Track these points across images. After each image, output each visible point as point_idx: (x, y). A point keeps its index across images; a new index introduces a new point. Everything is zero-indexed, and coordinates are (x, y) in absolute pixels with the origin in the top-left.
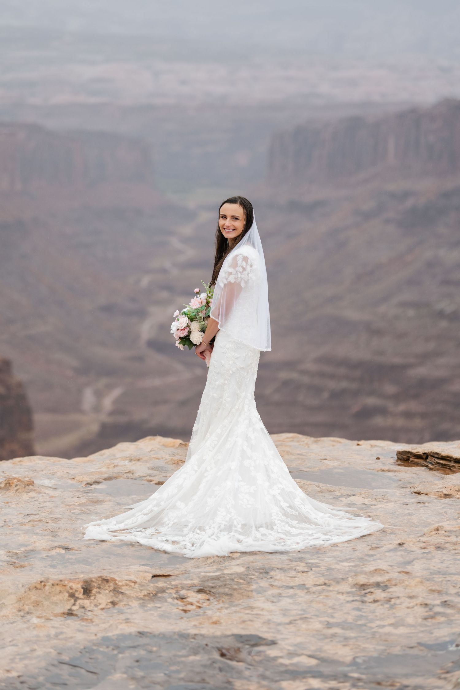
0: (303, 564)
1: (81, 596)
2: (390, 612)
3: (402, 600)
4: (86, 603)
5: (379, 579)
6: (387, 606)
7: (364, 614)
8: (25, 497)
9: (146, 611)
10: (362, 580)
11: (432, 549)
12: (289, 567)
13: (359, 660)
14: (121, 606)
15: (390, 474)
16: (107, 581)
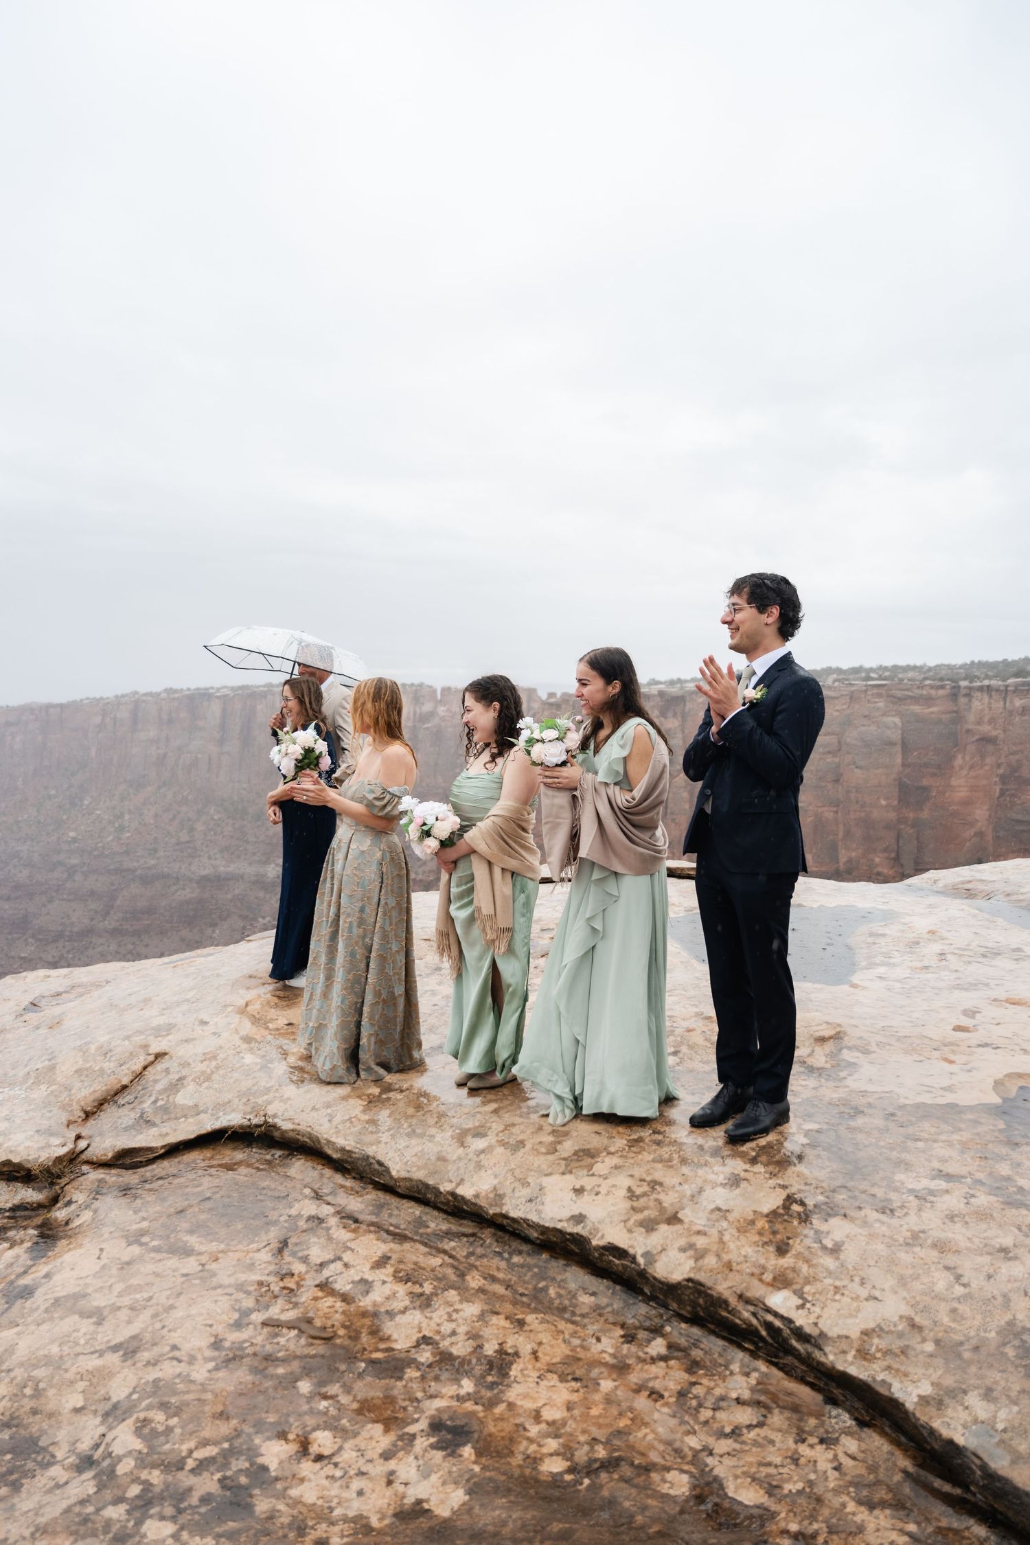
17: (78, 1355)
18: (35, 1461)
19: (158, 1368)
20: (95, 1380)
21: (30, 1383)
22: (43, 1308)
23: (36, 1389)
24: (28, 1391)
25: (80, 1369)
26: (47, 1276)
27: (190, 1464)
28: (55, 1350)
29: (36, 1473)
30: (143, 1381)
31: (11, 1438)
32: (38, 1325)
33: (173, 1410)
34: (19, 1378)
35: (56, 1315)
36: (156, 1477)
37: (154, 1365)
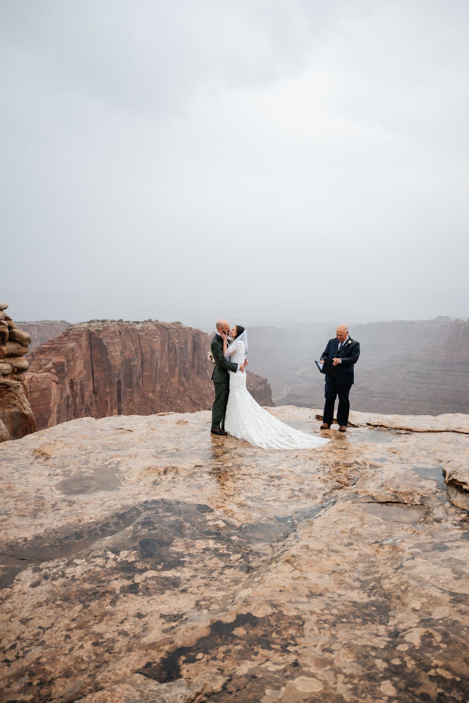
0: (255, 464)
1: (162, 474)
2: (277, 492)
3: (284, 486)
4: (164, 476)
5: (279, 474)
6: (277, 488)
7: (266, 492)
8: (182, 427)
9: (184, 483)
10: (273, 474)
11: (308, 459)
12: (249, 465)
13: (243, 526)
14: (176, 479)
15: (311, 423)
16: (174, 468)
17: (434, 585)
18: (381, 618)
19: (462, 616)
20: (431, 602)
21: (406, 584)
22: (442, 558)
23: (406, 589)
24: (403, 587)
25: (429, 592)
26: (458, 547)
27: (432, 672)
28: (427, 577)
29: (376, 623)
30: (450, 617)
31: (382, 602)
32: (434, 564)
33: (448, 640)
34: (403, 579)
35: (444, 564)
36: (411, 664)
37: (462, 614)
